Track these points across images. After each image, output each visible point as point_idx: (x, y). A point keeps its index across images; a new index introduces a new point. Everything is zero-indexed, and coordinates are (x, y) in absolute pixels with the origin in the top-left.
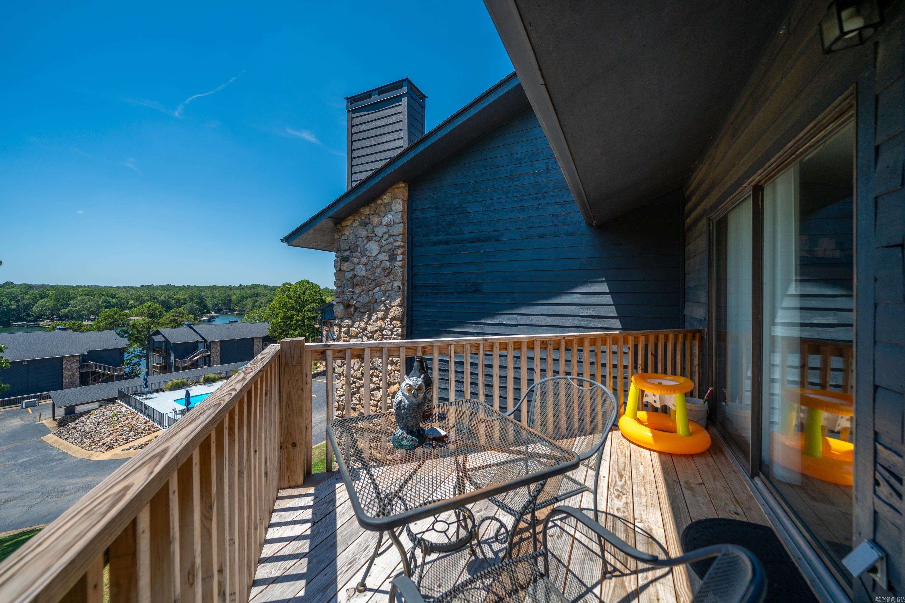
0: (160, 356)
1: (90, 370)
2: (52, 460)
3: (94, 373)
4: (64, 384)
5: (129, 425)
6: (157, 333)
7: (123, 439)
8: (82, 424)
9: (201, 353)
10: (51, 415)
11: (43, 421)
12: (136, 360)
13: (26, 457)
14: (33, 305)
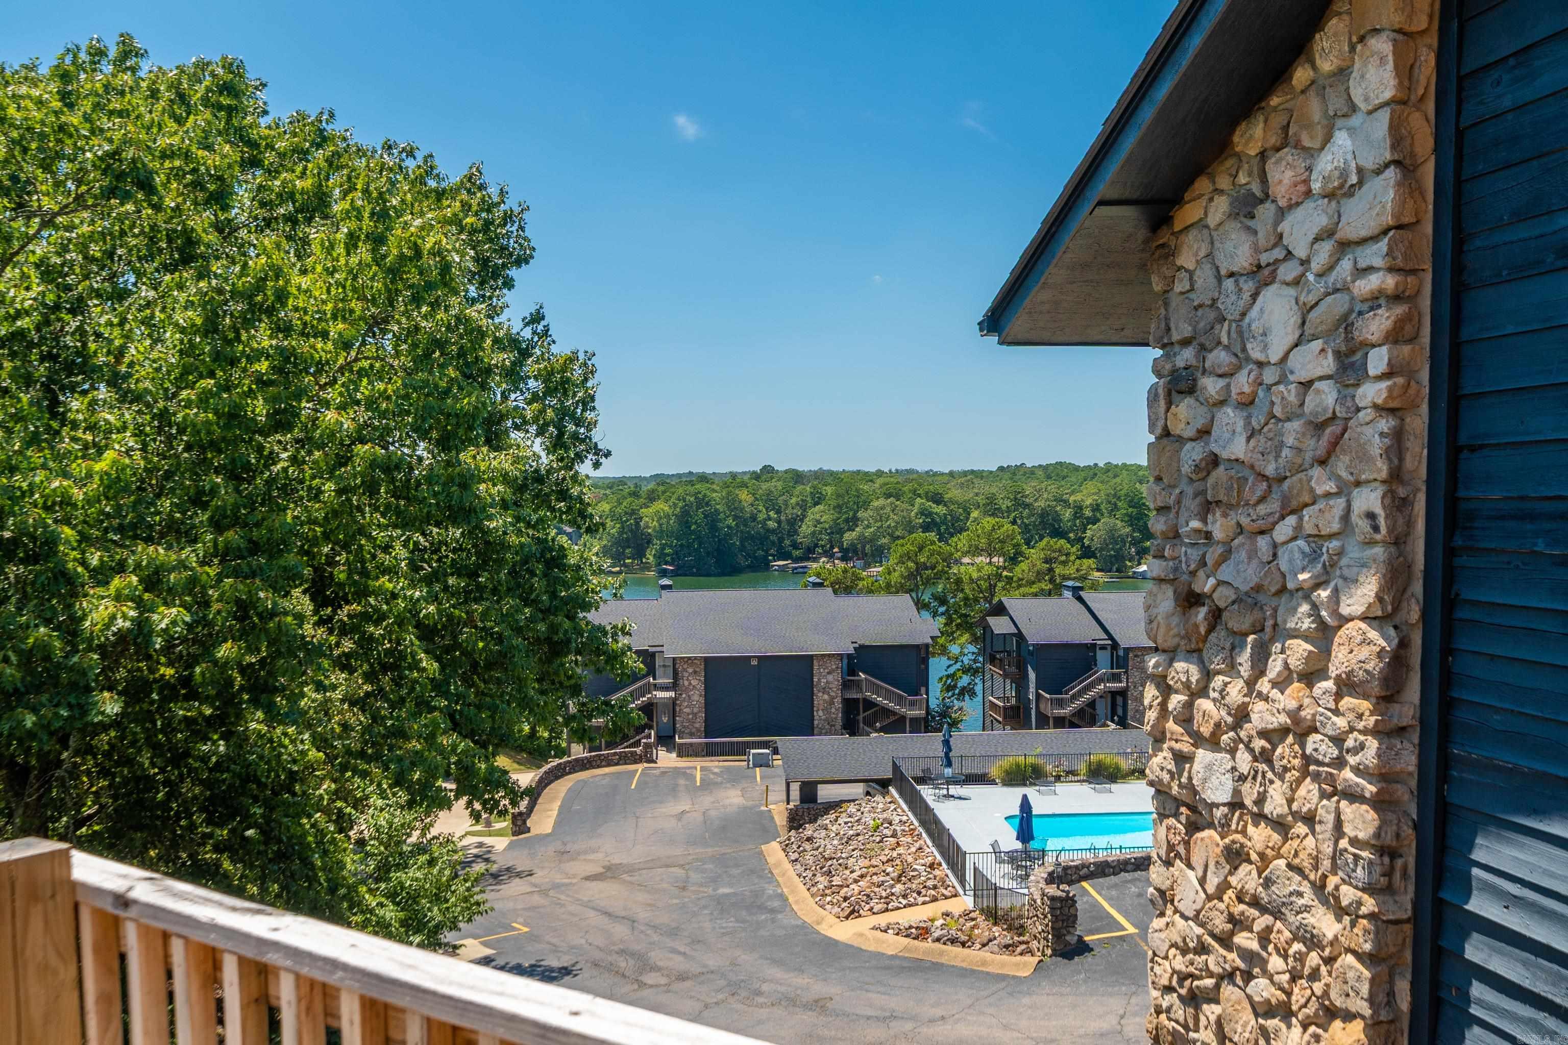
0: (1005, 676)
1: (859, 696)
2: (762, 908)
3: (869, 704)
4: (816, 722)
5: (898, 862)
6: (1000, 610)
7: (881, 898)
8: (823, 833)
9: (1100, 680)
10: (785, 798)
11: (771, 807)
12: (964, 680)
13: (731, 885)
14: (802, 520)
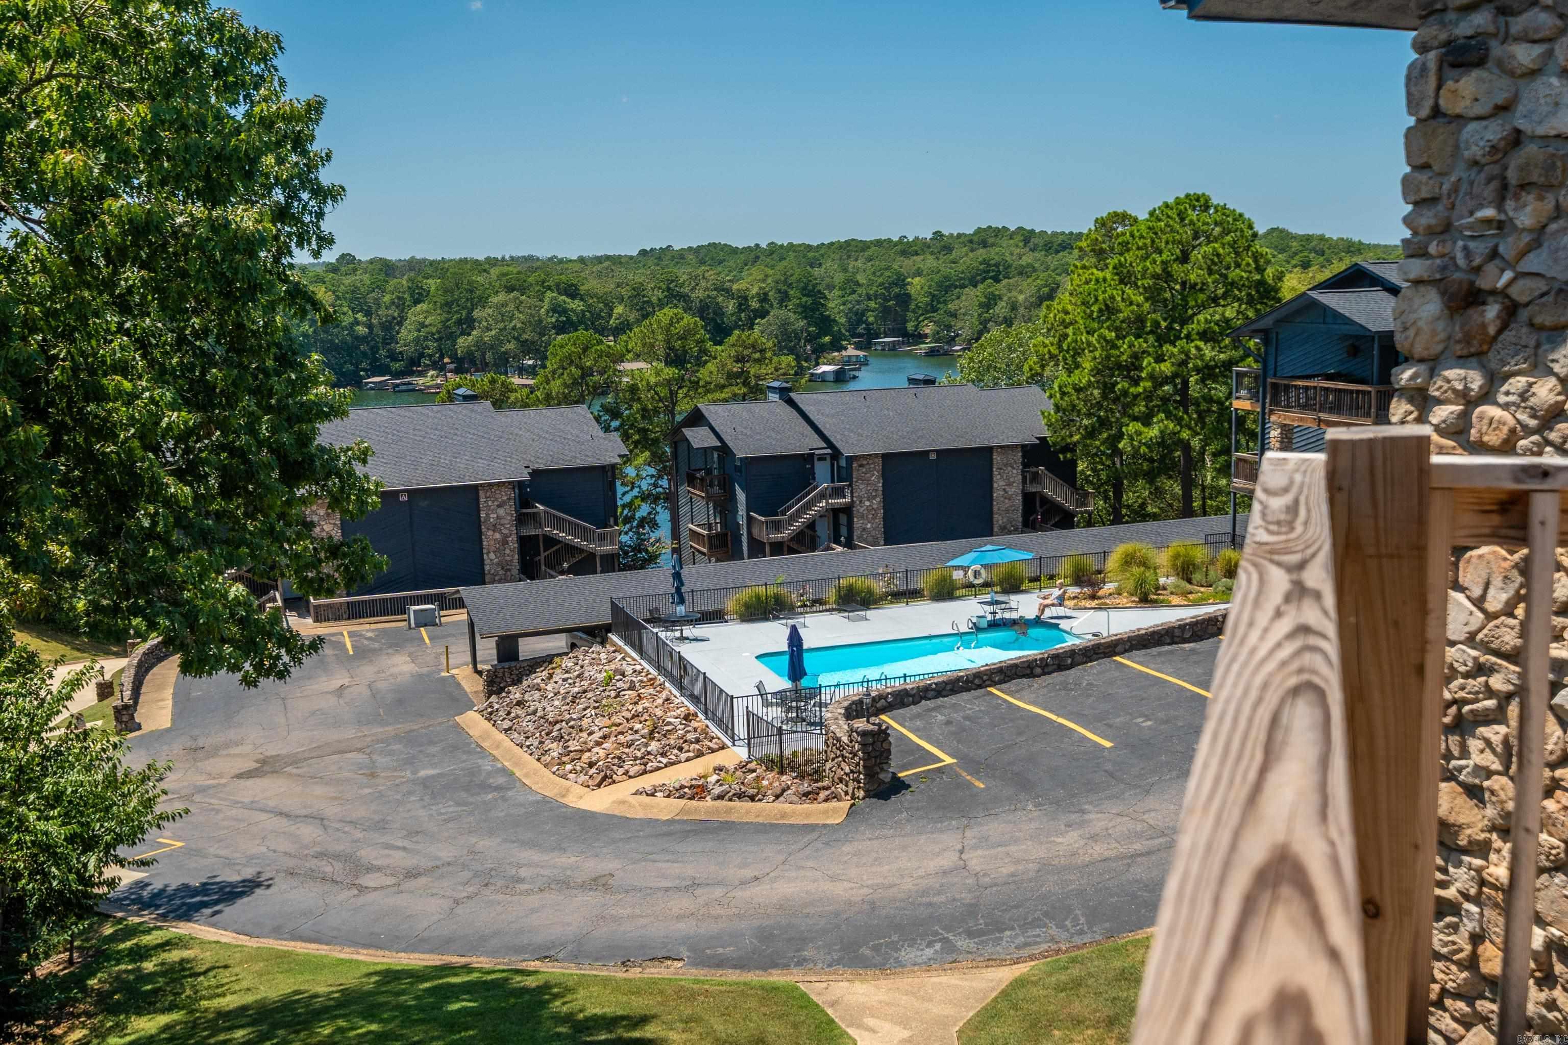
0: (709, 498)
1: (538, 532)
2: (485, 787)
3: (550, 541)
4: (487, 568)
5: (646, 716)
6: (697, 418)
7: (636, 759)
8: (537, 695)
9: (822, 496)
10: (469, 659)
11: (453, 672)
12: (644, 510)
13: (433, 765)
14: (400, 324)
